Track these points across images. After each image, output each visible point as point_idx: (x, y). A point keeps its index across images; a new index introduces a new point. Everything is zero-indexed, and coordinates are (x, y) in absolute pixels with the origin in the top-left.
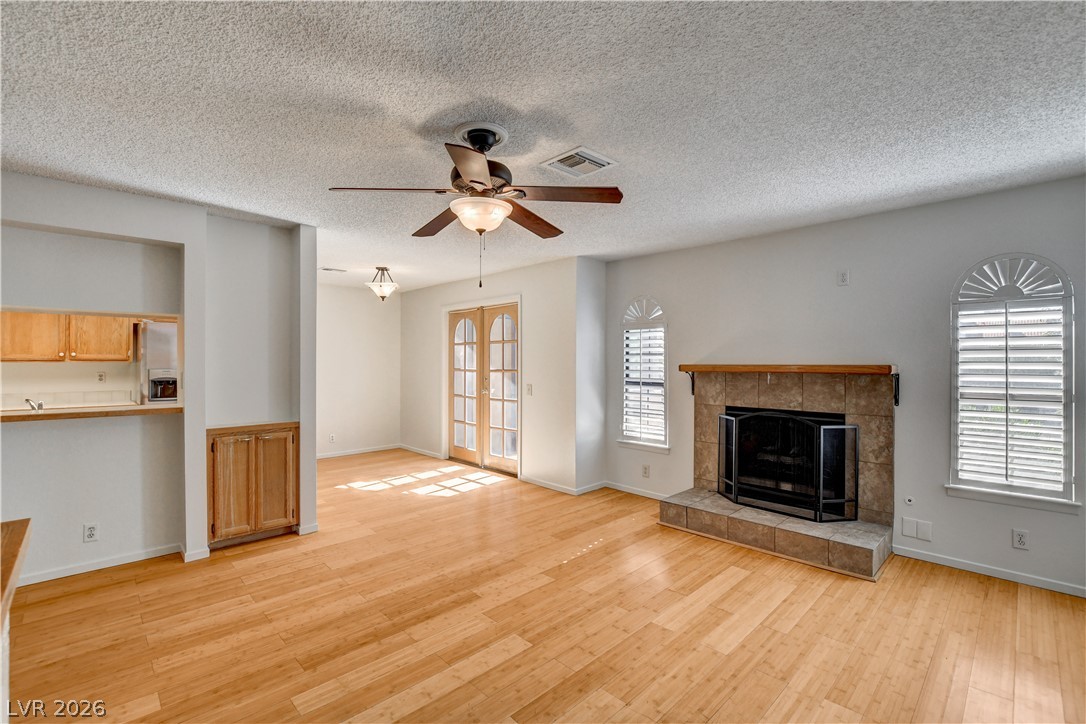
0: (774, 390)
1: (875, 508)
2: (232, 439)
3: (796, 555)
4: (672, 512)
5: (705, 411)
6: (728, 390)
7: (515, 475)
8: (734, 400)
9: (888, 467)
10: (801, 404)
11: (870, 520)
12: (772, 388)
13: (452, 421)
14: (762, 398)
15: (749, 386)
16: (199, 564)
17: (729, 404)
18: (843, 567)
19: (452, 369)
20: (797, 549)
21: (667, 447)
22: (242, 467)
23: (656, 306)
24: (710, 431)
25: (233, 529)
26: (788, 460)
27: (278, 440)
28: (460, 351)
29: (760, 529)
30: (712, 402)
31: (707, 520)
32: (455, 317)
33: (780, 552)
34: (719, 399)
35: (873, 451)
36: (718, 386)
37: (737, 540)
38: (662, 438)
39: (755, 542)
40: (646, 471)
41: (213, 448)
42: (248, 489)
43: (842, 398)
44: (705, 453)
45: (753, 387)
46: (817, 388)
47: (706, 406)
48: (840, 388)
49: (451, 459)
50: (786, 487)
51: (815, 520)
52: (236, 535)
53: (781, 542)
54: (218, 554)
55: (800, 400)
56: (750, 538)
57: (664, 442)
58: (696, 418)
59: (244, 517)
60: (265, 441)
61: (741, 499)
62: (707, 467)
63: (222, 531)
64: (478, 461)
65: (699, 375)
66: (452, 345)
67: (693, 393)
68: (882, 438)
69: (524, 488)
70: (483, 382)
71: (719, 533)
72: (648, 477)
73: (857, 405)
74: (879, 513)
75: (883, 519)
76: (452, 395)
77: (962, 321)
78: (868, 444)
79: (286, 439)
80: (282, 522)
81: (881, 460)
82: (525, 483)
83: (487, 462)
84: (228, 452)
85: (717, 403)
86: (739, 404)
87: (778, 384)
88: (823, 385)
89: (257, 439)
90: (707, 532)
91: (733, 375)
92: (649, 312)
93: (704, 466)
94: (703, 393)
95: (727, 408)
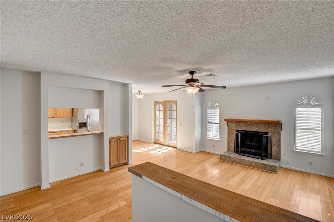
0: (249, 126)
1: (276, 156)
2: (114, 140)
3: (257, 168)
4: (224, 157)
5: (231, 131)
6: (237, 125)
7: (176, 148)
8: (239, 128)
9: (279, 146)
10: (257, 130)
11: (275, 159)
12: (249, 125)
13: (155, 132)
14: (246, 128)
15: (243, 125)
16: (108, 172)
17: (237, 129)
18: (269, 170)
19: (155, 118)
20: (257, 166)
21: (220, 140)
22: (116, 147)
23: (216, 103)
24: (232, 136)
25: (114, 163)
26: (253, 144)
27: (124, 140)
28: (157, 113)
29: (248, 161)
30: (232, 129)
31: (234, 159)
32: (156, 103)
33: (253, 167)
34: (234, 128)
35: (275, 142)
36: (234, 124)
37: (242, 164)
38: (218, 138)
39: (246, 165)
40: (214, 146)
41: (110, 143)
42: (117, 153)
43: (267, 128)
44: (231, 142)
45: (244, 125)
46: (261, 126)
47: (231, 129)
48: (267, 126)
49: (155, 143)
50: (253, 151)
51: (261, 159)
52: (115, 165)
53: (253, 165)
54: (111, 170)
55: (257, 128)
56: (245, 164)
57: (219, 139)
58: (228, 133)
59: (116, 160)
60: (121, 140)
61: (241, 154)
62: (231, 146)
63: (112, 164)
64: (164, 144)
65: (229, 122)
66: (155, 111)
67: (227, 126)
68: (277, 139)
69: (179, 151)
70: (165, 122)
71: (237, 163)
72: (214, 148)
73: (271, 130)
74: (277, 157)
75: (278, 159)
76: (155, 125)
77: (297, 110)
78: (274, 140)
79: (125, 140)
80: (124, 161)
81: (277, 144)
82: (179, 150)
83: (166, 144)
84: (113, 144)
85: (234, 129)
86: (240, 129)
87: (251, 124)
88: (262, 125)
89: (119, 140)
90: (234, 162)
91: (239, 122)
92: (215, 104)
93: (230, 145)
94: (230, 126)
95: (237, 130)
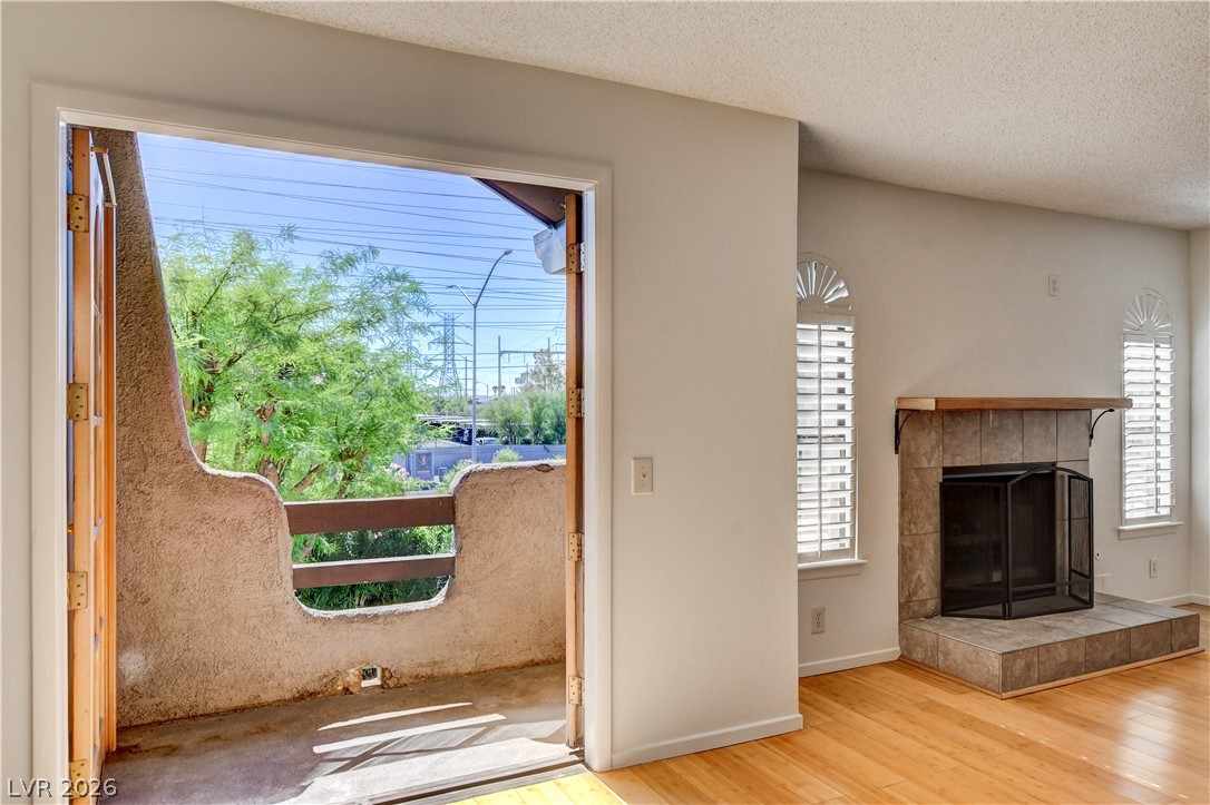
0: (996, 436)
3: (1147, 655)
4: (1019, 667)
6: (947, 439)
8: (953, 456)
10: (1022, 454)
12: (994, 433)
14: (984, 451)
15: (971, 432)
17: (948, 464)
18: (1181, 647)
21: (856, 559)
24: (922, 513)
30: (925, 465)
33: (1133, 661)
34: (933, 457)
36: (933, 433)
38: (848, 544)
39: (1113, 660)
40: (816, 621)
43: (1054, 442)
44: (917, 554)
45: (975, 433)
46: (1037, 430)
47: (916, 470)
48: (1054, 429)
55: (1023, 448)
57: (850, 551)
58: (902, 495)
62: (919, 578)
65: (907, 419)
67: (897, 449)
73: (1066, 449)
77: (1127, 353)
85: (933, 464)
86: (959, 462)
87: (1001, 427)
88: (1042, 425)
91: (952, 414)
92: (821, 291)
93: (915, 577)
94: (913, 449)
95: (946, 470)
